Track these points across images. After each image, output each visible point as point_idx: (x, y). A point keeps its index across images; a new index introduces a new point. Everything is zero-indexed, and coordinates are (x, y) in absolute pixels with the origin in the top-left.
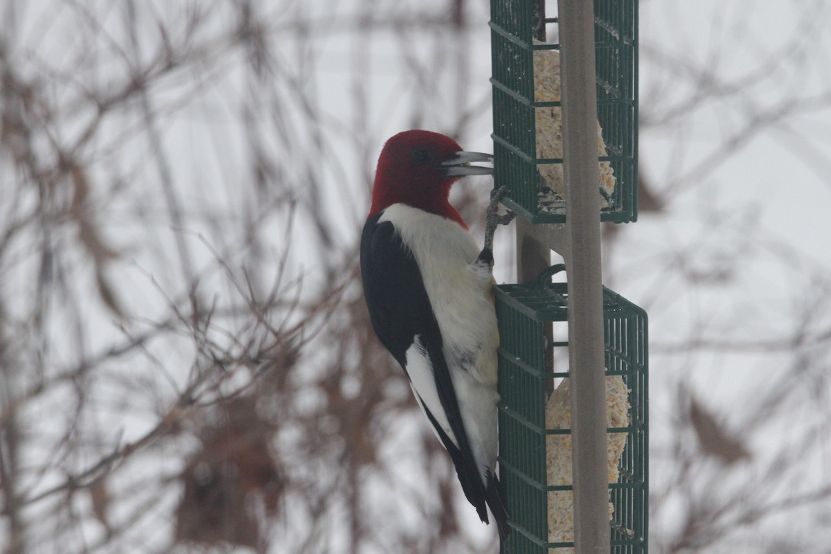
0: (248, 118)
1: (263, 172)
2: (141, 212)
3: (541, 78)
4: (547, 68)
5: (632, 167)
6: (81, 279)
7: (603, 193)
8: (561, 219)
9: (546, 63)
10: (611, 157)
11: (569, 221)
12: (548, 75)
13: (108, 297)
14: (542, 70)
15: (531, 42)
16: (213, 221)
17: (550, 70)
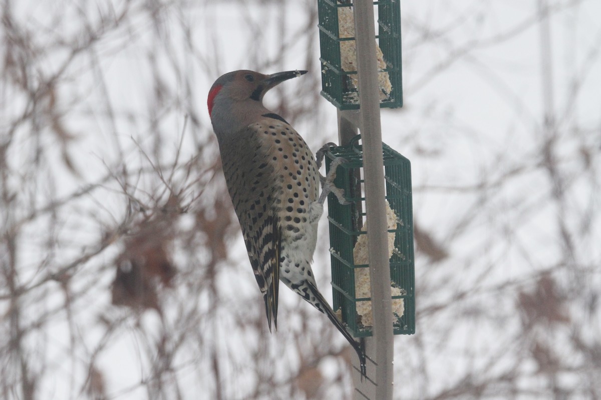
0: (152, 58)
1: (160, 91)
2: (89, 112)
3: (346, 27)
4: (349, 21)
5: (399, 75)
6: (53, 154)
7: (384, 91)
8: (358, 107)
9: (348, 18)
10: (387, 69)
11: (361, 108)
12: (350, 25)
13: (68, 162)
14: (346, 23)
15: (336, 3)
16: (131, 118)
17: (350, 22)
